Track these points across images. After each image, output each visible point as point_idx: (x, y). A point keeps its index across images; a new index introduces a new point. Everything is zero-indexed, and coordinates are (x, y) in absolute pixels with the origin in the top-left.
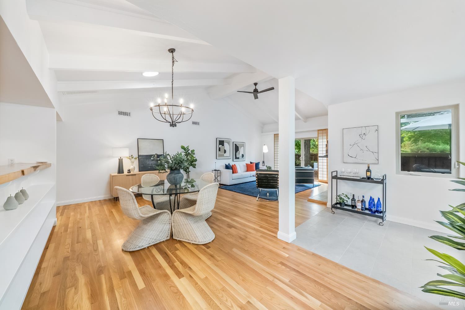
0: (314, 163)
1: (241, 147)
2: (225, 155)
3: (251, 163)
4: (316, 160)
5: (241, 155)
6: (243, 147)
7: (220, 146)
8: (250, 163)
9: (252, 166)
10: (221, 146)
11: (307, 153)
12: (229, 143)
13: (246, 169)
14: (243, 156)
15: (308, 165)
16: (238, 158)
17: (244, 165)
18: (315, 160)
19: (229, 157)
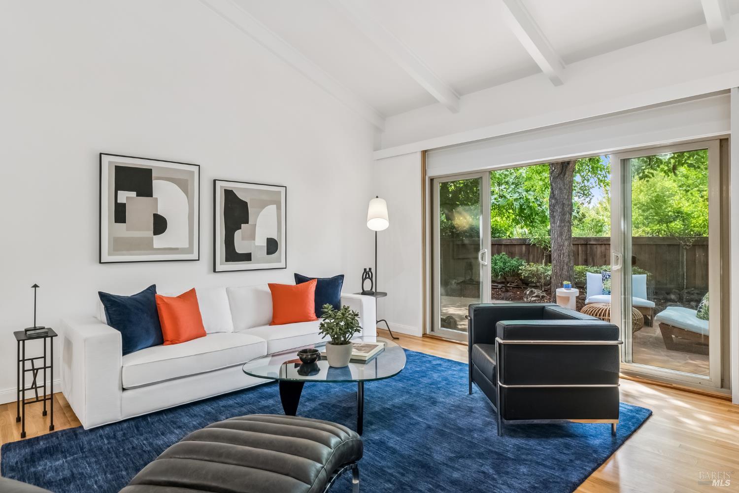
0: (588, 274)
1: (263, 205)
2: (159, 241)
3: (300, 279)
4: (590, 260)
5: (261, 242)
6: (273, 208)
7: (124, 196)
8: (292, 282)
9: (303, 295)
10: (133, 194)
11: (561, 234)
12: (184, 185)
13: (267, 309)
14: (272, 246)
15: (565, 283)
16: (247, 257)
17: (258, 293)
18: (586, 263)
19: (189, 250)
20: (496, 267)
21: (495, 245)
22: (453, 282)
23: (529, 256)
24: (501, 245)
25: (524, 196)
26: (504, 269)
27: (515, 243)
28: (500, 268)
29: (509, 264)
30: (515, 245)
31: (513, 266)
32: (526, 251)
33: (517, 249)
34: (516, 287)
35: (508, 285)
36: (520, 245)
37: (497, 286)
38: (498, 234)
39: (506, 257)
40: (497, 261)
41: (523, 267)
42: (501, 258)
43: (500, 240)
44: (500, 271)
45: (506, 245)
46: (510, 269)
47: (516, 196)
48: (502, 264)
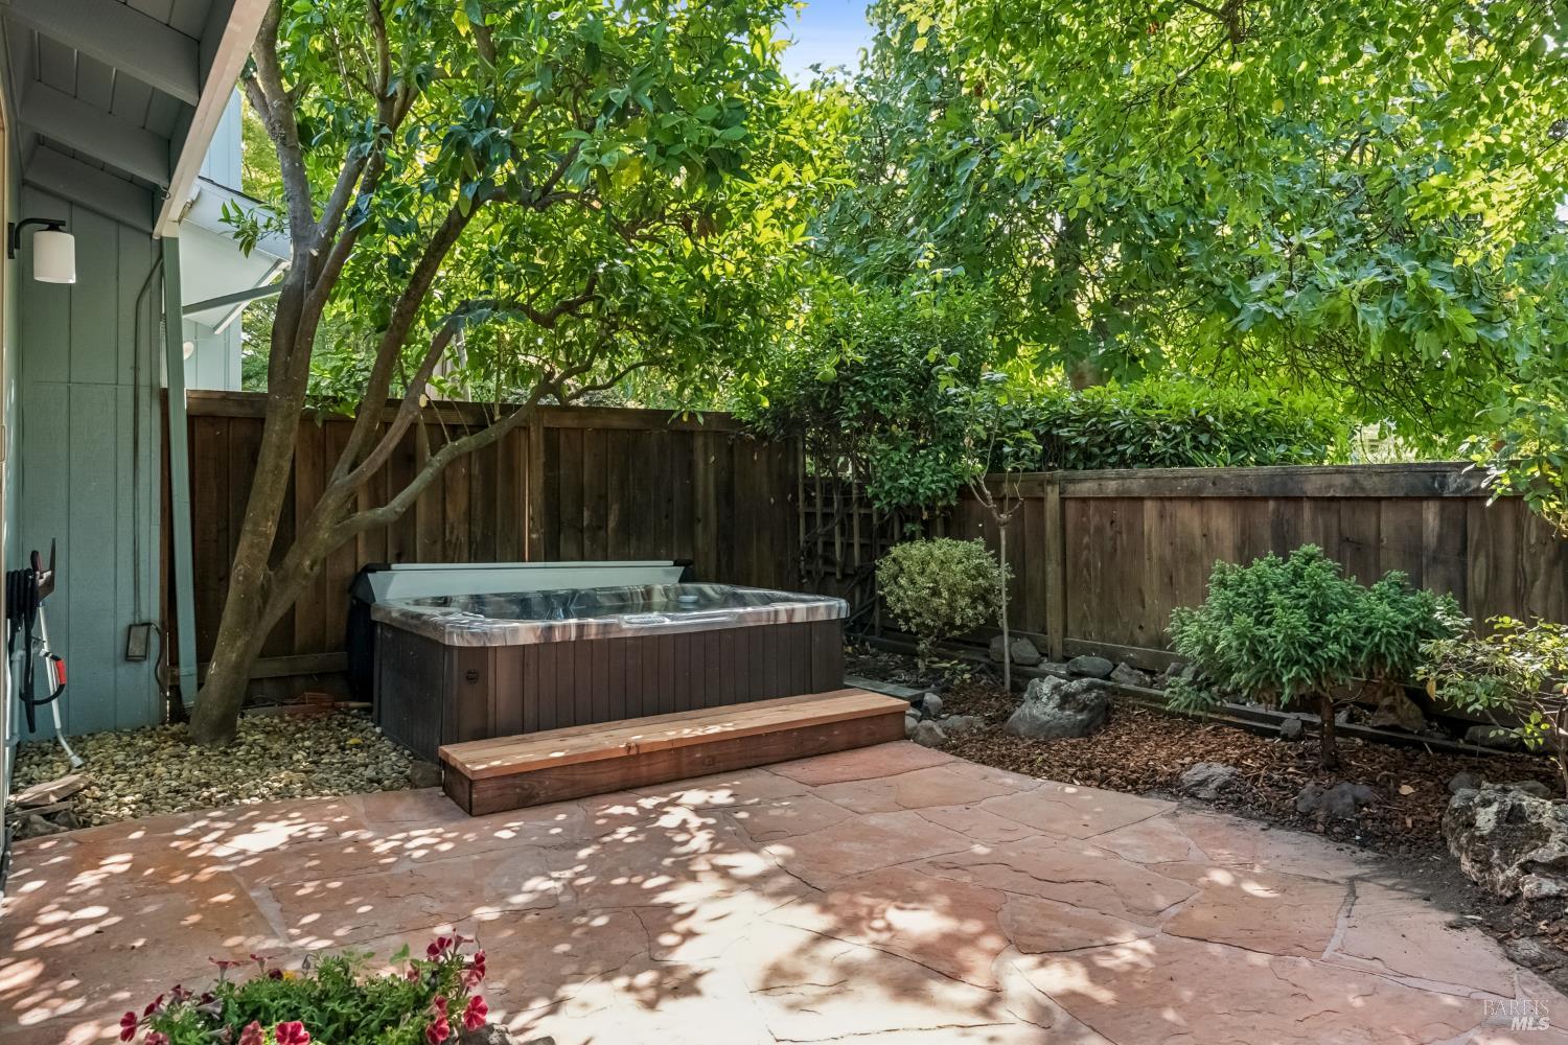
20: (1265, 632)
21: (1266, 499)
22: (1046, 687)
23: (1464, 565)
24: (1298, 499)
25: (1409, 274)
26: (1311, 648)
27: (1373, 487)
28: (1290, 639)
29: (1346, 617)
30: (1379, 499)
31: (1369, 631)
32: (1441, 538)
33: (1390, 520)
34: (1392, 742)
35: (1341, 719)
36: (1406, 498)
37: (1279, 721)
38: (1282, 449)
39: (1326, 575)
40: (1274, 596)
41: (1446, 646)
42: (1298, 574)
43: (1290, 475)
44: (1290, 661)
45: (1324, 502)
46: (1355, 649)
47: (1369, 276)
48: (1298, 619)
